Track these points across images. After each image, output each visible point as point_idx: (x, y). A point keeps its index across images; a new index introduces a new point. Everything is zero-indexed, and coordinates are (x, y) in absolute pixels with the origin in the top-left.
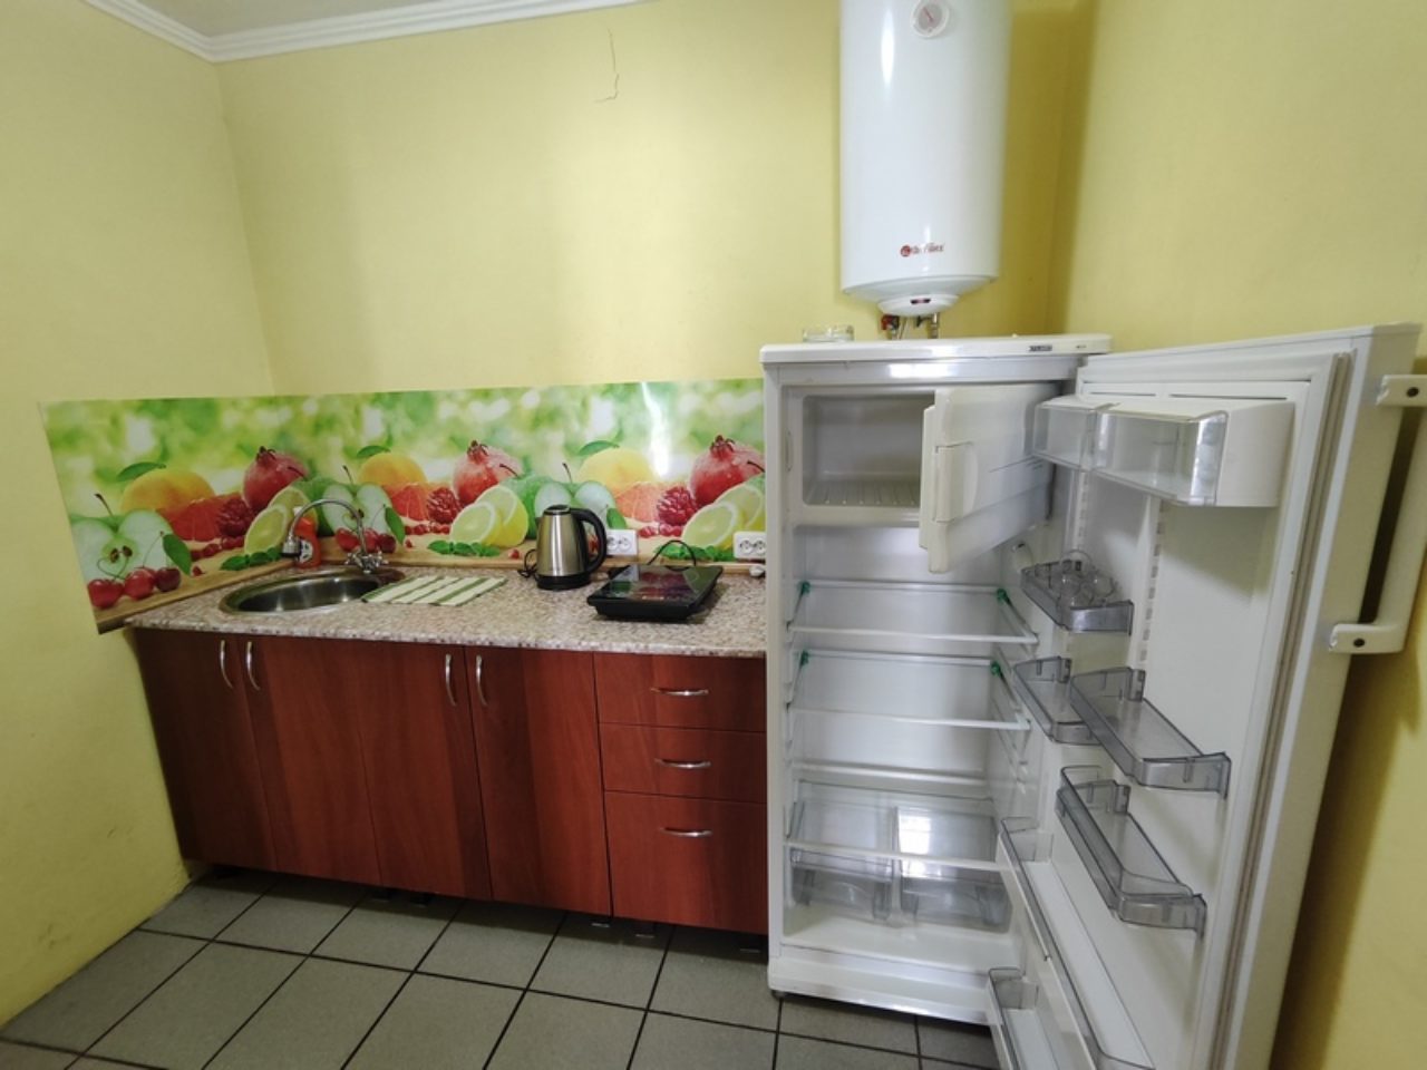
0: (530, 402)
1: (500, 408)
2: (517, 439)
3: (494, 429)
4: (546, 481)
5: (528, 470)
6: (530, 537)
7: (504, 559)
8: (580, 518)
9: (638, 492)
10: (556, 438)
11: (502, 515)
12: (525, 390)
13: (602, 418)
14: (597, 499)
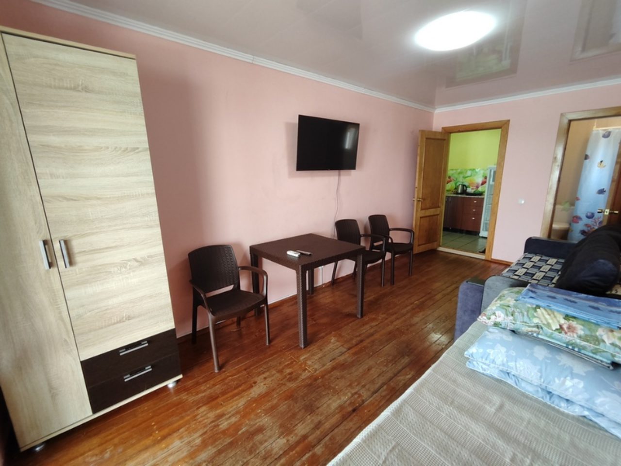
0: (459, 171)
1: (454, 171)
2: (456, 176)
3: (453, 174)
4: (458, 181)
5: (457, 180)
6: (455, 189)
7: (451, 192)
8: (463, 186)
9: (472, 183)
10: (461, 176)
11: (451, 186)
12: (458, 169)
13: (469, 173)
14: (467, 184)
